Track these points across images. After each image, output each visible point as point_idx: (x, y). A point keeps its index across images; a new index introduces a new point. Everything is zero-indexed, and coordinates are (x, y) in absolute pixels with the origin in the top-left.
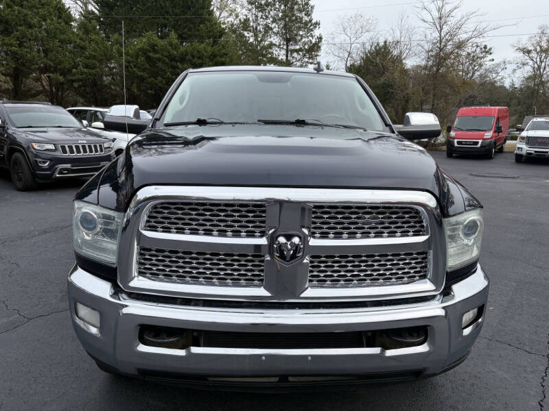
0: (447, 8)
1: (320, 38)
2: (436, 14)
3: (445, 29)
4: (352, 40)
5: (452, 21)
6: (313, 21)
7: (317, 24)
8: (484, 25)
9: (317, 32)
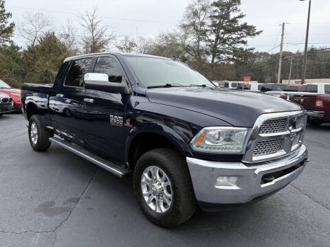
0: (95, 21)
1: (13, 25)
2: (90, 24)
3: (95, 32)
4: (37, 29)
5: (98, 28)
6: (6, 13)
7: (9, 15)
8: (115, 33)
9: (10, 21)
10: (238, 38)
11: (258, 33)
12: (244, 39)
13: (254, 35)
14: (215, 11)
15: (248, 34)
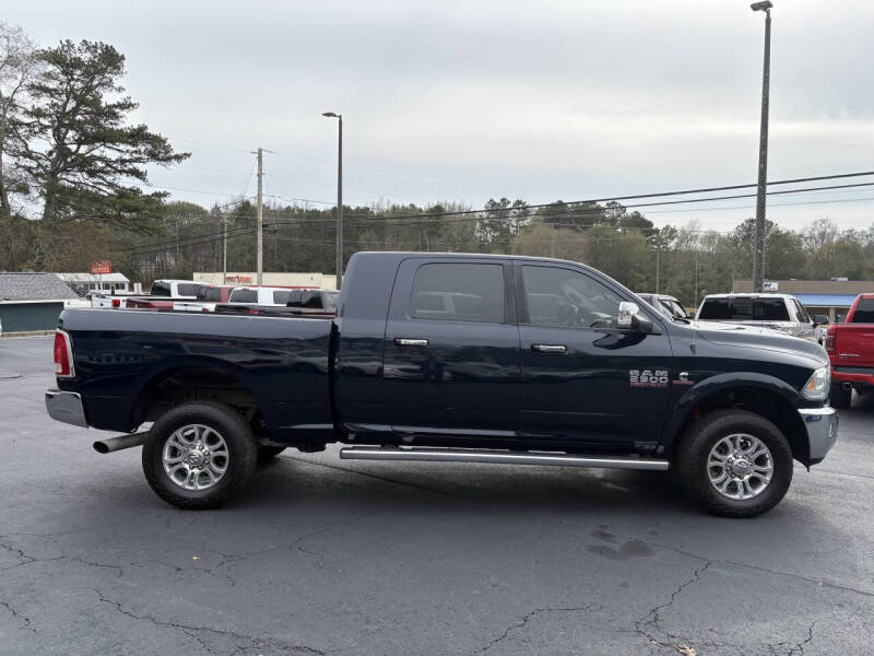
10: (123, 162)
11: (178, 158)
12: (140, 167)
13: (168, 159)
14: (49, 76)
15: (153, 156)
